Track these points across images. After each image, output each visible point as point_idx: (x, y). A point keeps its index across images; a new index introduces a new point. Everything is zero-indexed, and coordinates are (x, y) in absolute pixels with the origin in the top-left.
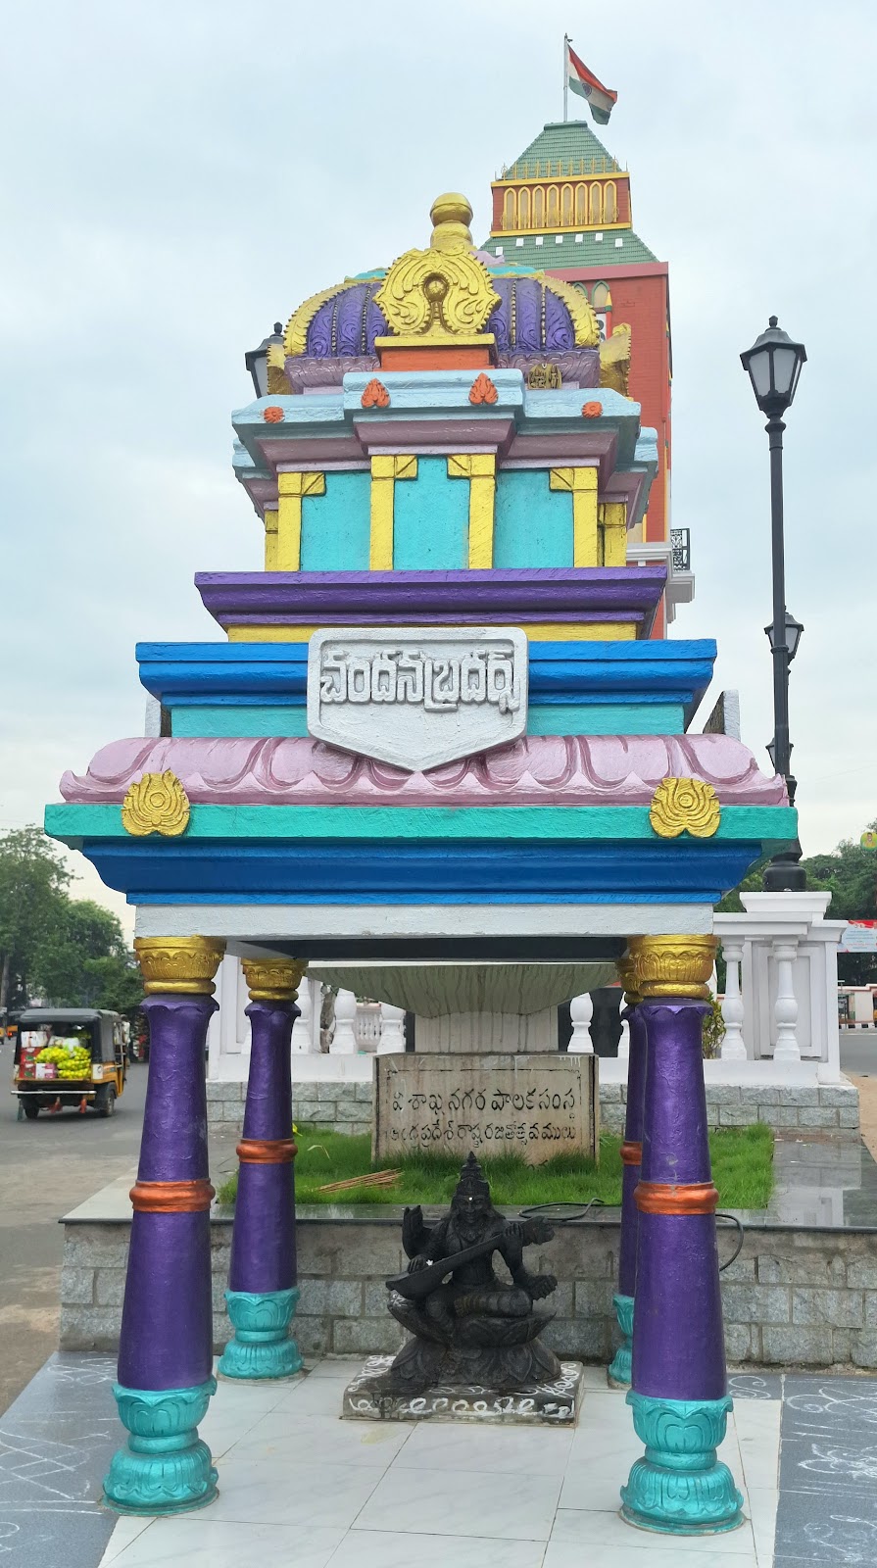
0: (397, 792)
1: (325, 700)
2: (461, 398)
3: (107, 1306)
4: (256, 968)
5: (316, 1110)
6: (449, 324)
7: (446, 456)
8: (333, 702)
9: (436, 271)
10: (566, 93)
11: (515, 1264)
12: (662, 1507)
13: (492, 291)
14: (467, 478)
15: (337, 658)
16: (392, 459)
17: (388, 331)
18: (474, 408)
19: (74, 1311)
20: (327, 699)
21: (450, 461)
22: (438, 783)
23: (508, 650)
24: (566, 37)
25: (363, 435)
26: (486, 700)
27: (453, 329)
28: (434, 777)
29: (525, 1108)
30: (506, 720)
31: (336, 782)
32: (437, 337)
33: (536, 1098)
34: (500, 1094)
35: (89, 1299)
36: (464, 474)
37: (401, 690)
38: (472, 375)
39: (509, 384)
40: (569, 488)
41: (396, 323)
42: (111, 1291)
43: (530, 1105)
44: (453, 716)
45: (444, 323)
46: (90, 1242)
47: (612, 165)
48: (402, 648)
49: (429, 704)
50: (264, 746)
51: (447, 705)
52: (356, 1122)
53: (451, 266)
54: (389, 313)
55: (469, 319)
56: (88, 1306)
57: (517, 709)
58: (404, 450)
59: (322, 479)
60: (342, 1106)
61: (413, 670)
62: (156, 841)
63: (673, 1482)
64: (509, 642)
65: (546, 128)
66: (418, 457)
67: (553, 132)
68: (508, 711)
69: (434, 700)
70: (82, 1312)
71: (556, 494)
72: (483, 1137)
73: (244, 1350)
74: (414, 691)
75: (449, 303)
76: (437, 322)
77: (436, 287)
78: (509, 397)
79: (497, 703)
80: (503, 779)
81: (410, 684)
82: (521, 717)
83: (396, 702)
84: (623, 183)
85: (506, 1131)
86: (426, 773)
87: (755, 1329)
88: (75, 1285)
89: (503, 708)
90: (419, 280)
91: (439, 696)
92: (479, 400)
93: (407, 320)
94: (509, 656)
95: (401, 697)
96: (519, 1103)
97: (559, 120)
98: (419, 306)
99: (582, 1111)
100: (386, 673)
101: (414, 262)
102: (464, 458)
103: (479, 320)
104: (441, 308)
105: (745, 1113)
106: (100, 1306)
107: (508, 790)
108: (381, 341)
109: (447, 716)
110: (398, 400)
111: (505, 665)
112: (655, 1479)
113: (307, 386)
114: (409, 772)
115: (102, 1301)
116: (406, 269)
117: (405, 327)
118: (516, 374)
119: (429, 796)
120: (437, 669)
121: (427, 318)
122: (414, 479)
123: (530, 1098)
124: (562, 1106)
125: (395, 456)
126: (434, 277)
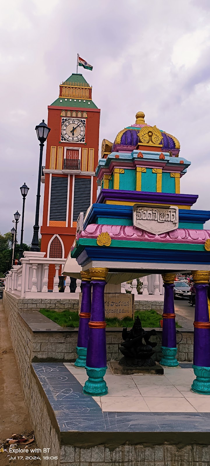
0: (153, 239)
1: (138, 219)
2: (157, 157)
3: (44, 351)
4: (85, 274)
5: (50, 306)
6: (153, 142)
7: (152, 168)
8: (139, 219)
9: (150, 131)
10: (77, 67)
11: (147, 340)
12: (204, 389)
13: (162, 136)
14: (156, 173)
15: (140, 210)
16: (141, 168)
17: (141, 142)
18: (160, 160)
19: (36, 353)
20: (138, 218)
21: (153, 169)
22: (161, 237)
23: (175, 211)
24: (78, 54)
25: (136, 163)
26: (170, 221)
27: (154, 143)
28: (160, 236)
29: (118, 306)
30: (174, 225)
31: (140, 236)
32: (151, 144)
33: (120, 303)
34: (113, 303)
35: (39, 350)
36: (156, 172)
37: (153, 218)
38: (160, 153)
39: (167, 155)
40: (174, 177)
41: (142, 140)
42: (44, 348)
43: (119, 305)
44: (163, 223)
45: (152, 142)
46: (40, 337)
47: (88, 85)
48: (153, 209)
49: (159, 221)
50: (123, 227)
51: (163, 221)
52: (60, 309)
53: (153, 130)
54: (141, 138)
55: (157, 141)
56: (39, 352)
57: (177, 223)
58: (144, 166)
59: (124, 170)
60: (57, 305)
61: (156, 213)
62: (104, 247)
63: (205, 384)
64: (175, 209)
65: (73, 74)
66: (146, 168)
67: (74, 75)
68: (175, 223)
69: (160, 220)
70: (37, 353)
71: (172, 178)
72: (109, 312)
73: (82, 361)
74: (156, 218)
75: (153, 137)
76: (151, 141)
77: (150, 134)
78: (167, 158)
79: (173, 222)
80: (174, 237)
81: (155, 216)
82: (177, 225)
83: (152, 220)
84: (90, 90)
85: (114, 311)
86: (158, 235)
87: (186, 354)
88: (36, 346)
89: (174, 223)
90: (147, 132)
91: (161, 219)
92: (161, 158)
93: (145, 140)
94: (175, 212)
95: (153, 219)
96: (117, 305)
97: (76, 73)
98: (147, 138)
99: (131, 306)
100: (150, 214)
101: (146, 128)
102: (156, 169)
103: (159, 142)
104: (151, 138)
105: (149, 307)
106: (42, 352)
107: (176, 240)
108: (139, 144)
109: (162, 223)
110: (145, 156)
111: (174, 214)
112: (199, 384)
113: (120, 150)
114: (155, 235)
115: (42, 350)
116: (144, 129)
117: (144, 141)
118: (168, 154)
119: (160, 240)
120: (161, 214)
121: (148, 140)
122: (146, 172)
123: (119, 303)
124: (126, 305)
125: (142, 167)
126: (150, 132)
